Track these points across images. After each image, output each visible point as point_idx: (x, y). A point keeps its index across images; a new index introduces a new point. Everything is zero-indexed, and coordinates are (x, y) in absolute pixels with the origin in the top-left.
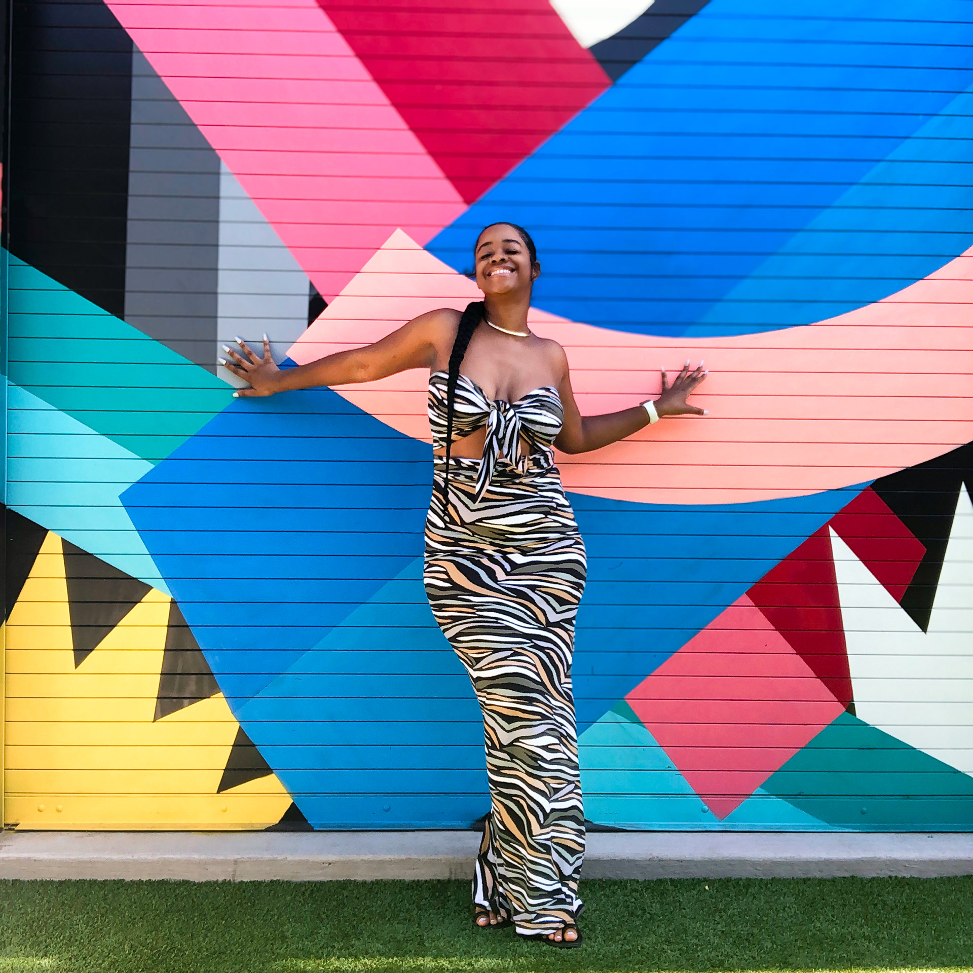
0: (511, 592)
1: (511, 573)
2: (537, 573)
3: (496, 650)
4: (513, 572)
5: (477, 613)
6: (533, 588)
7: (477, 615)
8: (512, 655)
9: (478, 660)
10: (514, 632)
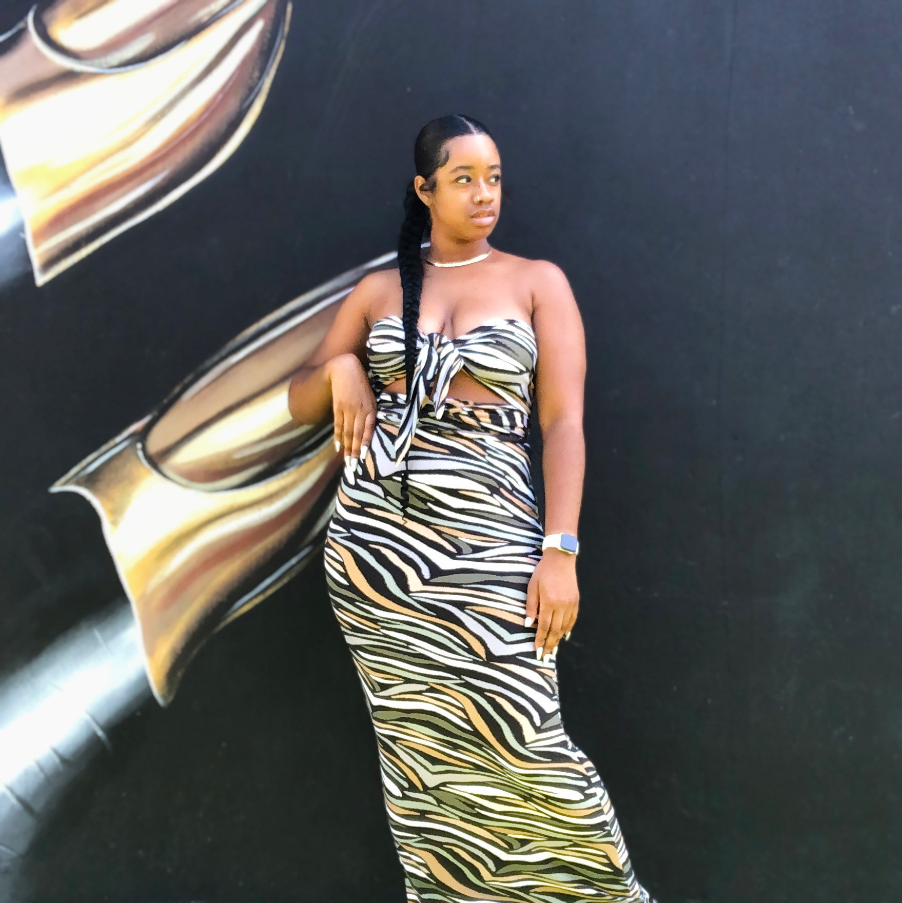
0: (429, 610)
1: (431, 581)
2: (469, 586)
3: (408, 681)
4: (433, 581)
5: (381, 630)
6: (461, 606)
7: (383, 633)
8: (427, 691)
9: (384, 687)
10: (430, 662)
